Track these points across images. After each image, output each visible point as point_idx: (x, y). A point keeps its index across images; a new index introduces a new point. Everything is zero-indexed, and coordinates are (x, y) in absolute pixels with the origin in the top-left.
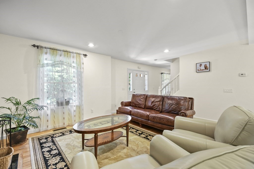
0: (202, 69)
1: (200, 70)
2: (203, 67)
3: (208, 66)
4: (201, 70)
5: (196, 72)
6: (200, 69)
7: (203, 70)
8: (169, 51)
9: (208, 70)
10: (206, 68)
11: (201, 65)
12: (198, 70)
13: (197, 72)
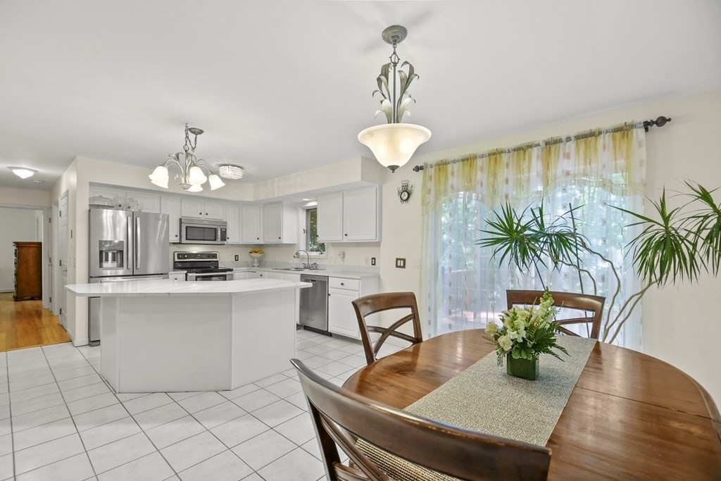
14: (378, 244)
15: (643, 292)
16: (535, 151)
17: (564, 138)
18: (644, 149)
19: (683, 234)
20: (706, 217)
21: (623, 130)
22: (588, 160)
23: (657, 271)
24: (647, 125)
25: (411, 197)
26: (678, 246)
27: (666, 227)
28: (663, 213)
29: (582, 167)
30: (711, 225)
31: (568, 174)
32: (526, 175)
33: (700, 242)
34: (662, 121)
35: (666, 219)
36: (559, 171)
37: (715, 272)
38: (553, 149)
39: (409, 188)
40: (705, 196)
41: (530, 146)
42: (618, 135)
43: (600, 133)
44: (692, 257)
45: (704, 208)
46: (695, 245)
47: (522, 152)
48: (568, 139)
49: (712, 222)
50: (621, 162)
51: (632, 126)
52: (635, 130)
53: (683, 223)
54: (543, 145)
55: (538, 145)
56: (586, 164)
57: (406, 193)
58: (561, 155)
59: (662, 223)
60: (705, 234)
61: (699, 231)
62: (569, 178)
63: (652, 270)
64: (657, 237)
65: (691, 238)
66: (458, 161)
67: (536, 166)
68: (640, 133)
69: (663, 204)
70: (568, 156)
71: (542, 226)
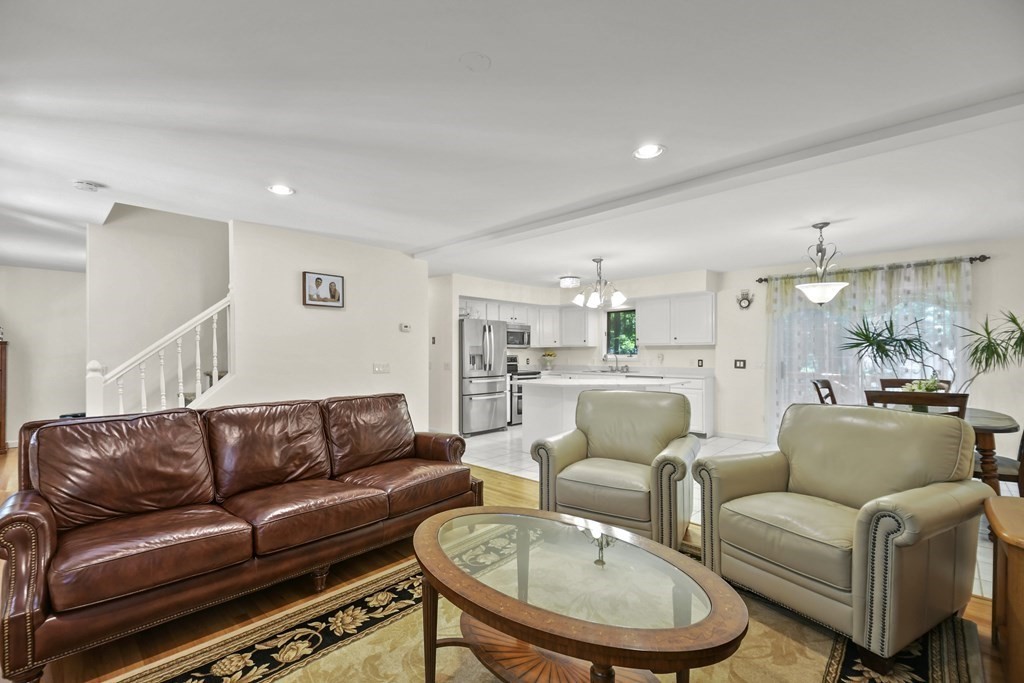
0: (322, 296)
1: (315, 297)
2: (324, 292)
3: (339, 288)
4: (319, 299)
5: (304, 303)
6: (318, 296)
7: (325, 300)
8: (295, 192)
9: (339, 304)
10: (333, 295)
11: (318, 282)
12: (311, 299)
13: (308, 302)
14: (713, 347)
15: (972, 380)
16: (879, 274)
17: (905, 265)
18: (970, 277)
19: (999, 342)
20: (1013, 332)
21: (954, 263)
22: (925, 282)
23: (984, 364)
24: (972, 260)
25: (752, 305)
26: (996, 349)
27: (989, 338)
28: (986, 330)
29: (920, 287)
30: (1017, 336)
31: (909, 292)
32: (871, 290)
33: (1010, 348)
34: (983, 258)
35: (989, 334)
36: (901, 289)
37: (1020, 362)
38: (895, 273)
39: (750, 297)
40: (1014, 320)
41: (875, 269)
42: (950, 266)
43: (935, 263)
44: (1005, 356)
45: (1012, 326)
46: (1006, 349)
47: (867, 273)
48: (909, 266)
49: (1017, 335)
50: (952, 285)
51: (961, 260)
52: (963, 263)
53: (999, 336)
54: (886, 268)
55: (882, 269)
56: (923, 284)
57: (746, 300)
58: (902, 278)
59: (985, 334)
60: (1013, 342)
61: (1010, 339)
62: (910, 296)
63: (980, 363)
64: (983, 344)
65: (1004, 344)
66: (805, 276)
67: (881, 286)
68: (966, 266)
69: (987, 324)
70: (908, 279)
71: (891, 333)
